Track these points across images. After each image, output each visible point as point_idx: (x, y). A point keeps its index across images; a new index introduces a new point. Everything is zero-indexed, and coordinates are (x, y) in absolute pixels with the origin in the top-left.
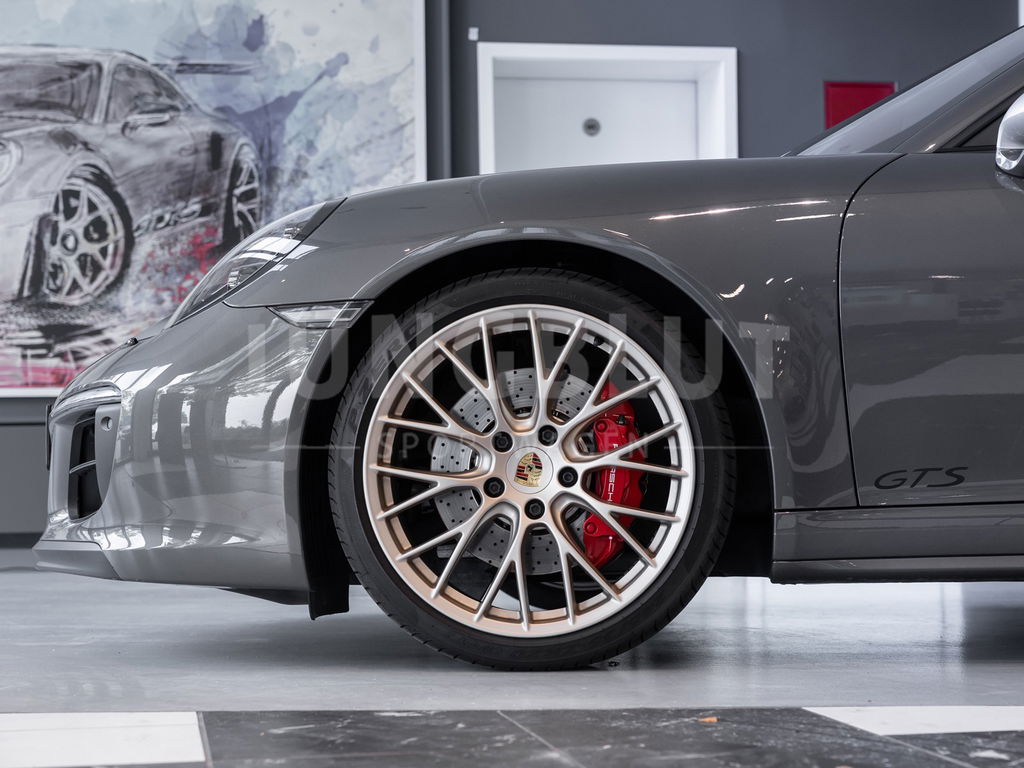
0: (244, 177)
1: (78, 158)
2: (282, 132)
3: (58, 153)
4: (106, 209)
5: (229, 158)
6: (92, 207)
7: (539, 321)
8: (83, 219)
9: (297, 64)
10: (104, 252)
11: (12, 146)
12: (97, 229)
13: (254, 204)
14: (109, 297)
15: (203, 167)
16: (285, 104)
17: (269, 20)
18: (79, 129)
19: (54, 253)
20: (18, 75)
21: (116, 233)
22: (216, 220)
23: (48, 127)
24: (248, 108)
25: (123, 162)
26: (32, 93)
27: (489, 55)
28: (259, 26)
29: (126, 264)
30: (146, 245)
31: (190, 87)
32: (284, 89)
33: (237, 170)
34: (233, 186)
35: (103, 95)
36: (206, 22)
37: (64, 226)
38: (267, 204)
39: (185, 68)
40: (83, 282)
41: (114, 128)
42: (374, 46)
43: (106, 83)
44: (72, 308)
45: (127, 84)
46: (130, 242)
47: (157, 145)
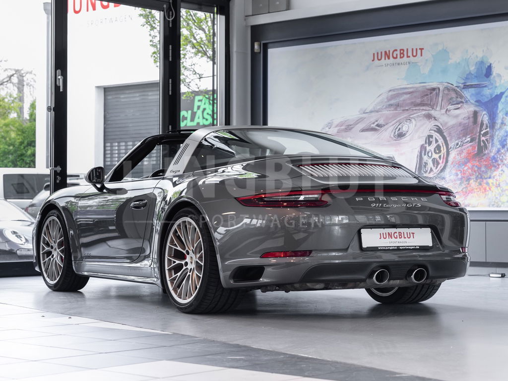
0: (484, 127)
1: (433, 123)
2: (497, 109)
3: (426, 121)
4: (441, 141)
5: (479, 120)
6: (437, 141)
8: (434, 145)
9: (502, 81)
10: (440, 157)
11: (413, 120)
12: (438, 148)
13: (488, 137)
14: (441, 174)
15: (471, 124)
16: (498, 97)
17: (493, 65)
18: (433, 112)
19: (425, 158)
20: (415, 94)
21: (444, 150)
22: (475, 144)
23: (424, 112)
24: (486, 100)
25: (446, 123)
26: (419, 101)
28: (489, 68)
29: (447, 162)
30: (453, 154)
31: (467, 93)
32: (498, 92)
33: (482, 124)
34: (481, 131)
35: (440, 99)
36: (472, 68)
37: (428, 148)
38: (492, 137)
39: (466, 87)
40: (434, 169)
41: (443, 111)
43: (441, 95)
44: (430, 178)
45: (447, 94)
46: (448, 153)
47: (457, 116)
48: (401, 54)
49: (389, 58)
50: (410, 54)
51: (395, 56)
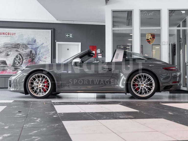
0: (34, 54)
1: (18, 52)
2: (37, 50)
3: (16, 52)
4: (21, 57)
5: (32, 53)
6: (19, 57)
7: (41, 75)
8: (18, 58)
9: (39, 44)
10: (20, 61)
11: (12, 51)
12: (20, 59)
13: (35, 57)
14: (21, 65)
15: (30, 54)
16: (38, 48)
17: (36, 40)
18: (18, 50)
19: (16, 61)
20: (13, 45)
21: (22, 60)
22: (31, 58)
23: (15, 50)
24: (34, 48)
25: (22, 53)
26: (14, 47)
27: (57, 43)
29: (22, 62)
30: (24, 61)
31: (29, 46)
32: (38, 46)
33: (33, 54)
34: (33, 55)
35: (21, 47)
36: (30, 40)
37: (17, 59)
38: (36, 57)
39: (28, 44)
40: (18, 64)
41: (22, 50)
42: (46, 42)
43: (21, 45)
44: (17, 66)
45: (23, 46)
46: (23, 60)
47: (26, 51)
48: (8, 34)
49: (4, 35)
50: (11, 34)
51: (6, 34)
